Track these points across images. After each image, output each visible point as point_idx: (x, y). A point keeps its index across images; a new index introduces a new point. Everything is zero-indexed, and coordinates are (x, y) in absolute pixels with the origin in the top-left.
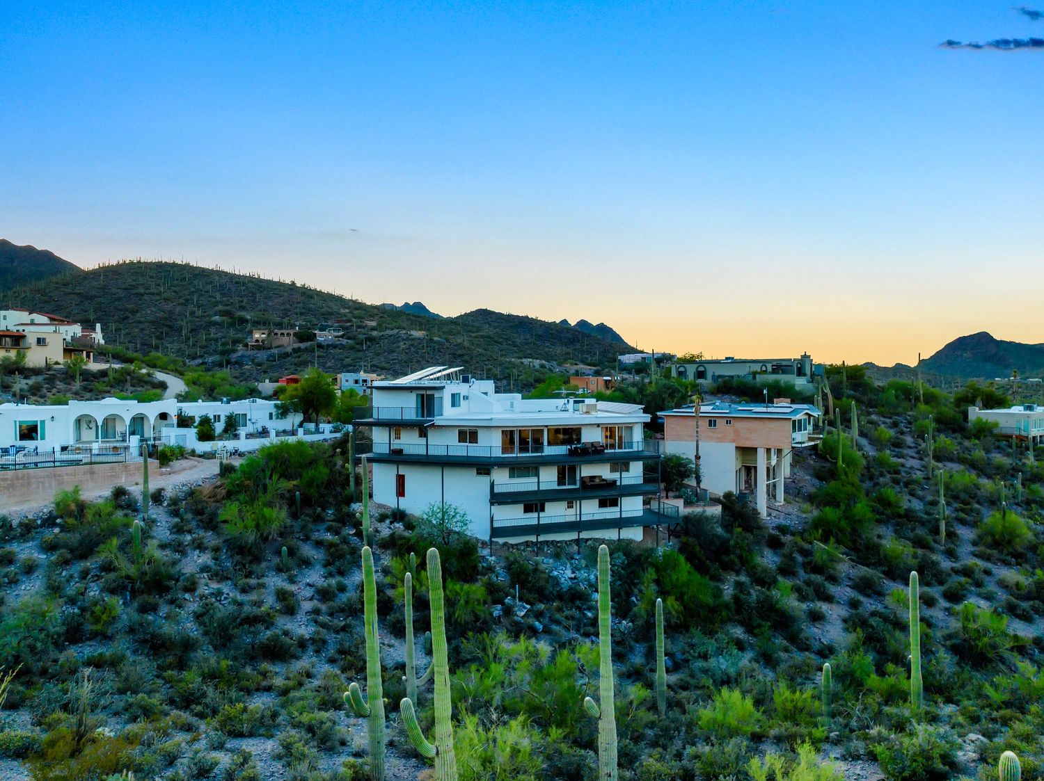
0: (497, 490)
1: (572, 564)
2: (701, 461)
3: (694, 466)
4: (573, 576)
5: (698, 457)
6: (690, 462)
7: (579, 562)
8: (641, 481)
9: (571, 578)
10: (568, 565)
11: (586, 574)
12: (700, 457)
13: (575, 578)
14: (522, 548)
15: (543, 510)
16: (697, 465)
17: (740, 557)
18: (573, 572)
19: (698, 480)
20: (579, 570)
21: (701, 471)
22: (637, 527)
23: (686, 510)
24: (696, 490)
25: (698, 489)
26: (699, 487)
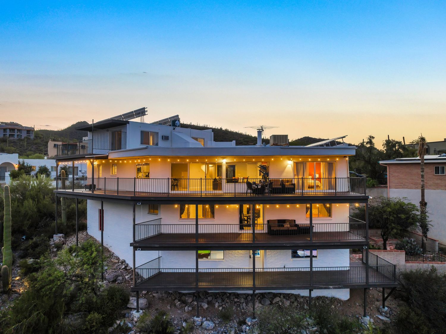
2: (428, 209)
3: (418, 213)
5: (423, 204)
6: (414, 207)
8: (346, 228)
12: (426, 204)
16: (423, 212)
19: (425, 228)
21: (429, 219)
22: (331, 287)
23: (408, 265)
24: (423, 240)
25: (425, 239)
26: (426, 237)
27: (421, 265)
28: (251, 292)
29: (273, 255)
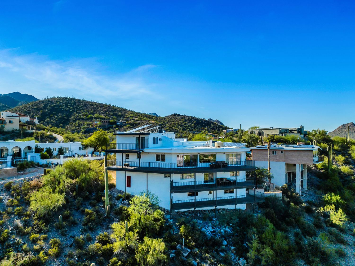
0: (174, 185)
1: (212, 223)
2: (272, 170)
3: (268, 173)
4: (213, 230)
6: (267, 170)
7: (216, 222)
8: (245, 180)
9: (212, 232)
10: (210, 224)
11: (219, 229)
13: (214, 232)
14: (187, 214)
15: (197, 194)
16: (270, 172)
17: (295, 218)
18: (213, 228)
19: (270, 179)
20: (215, 226)
22: (243, 203)
24: (269, 184)
25: (270, 184)
26: (270, 183)
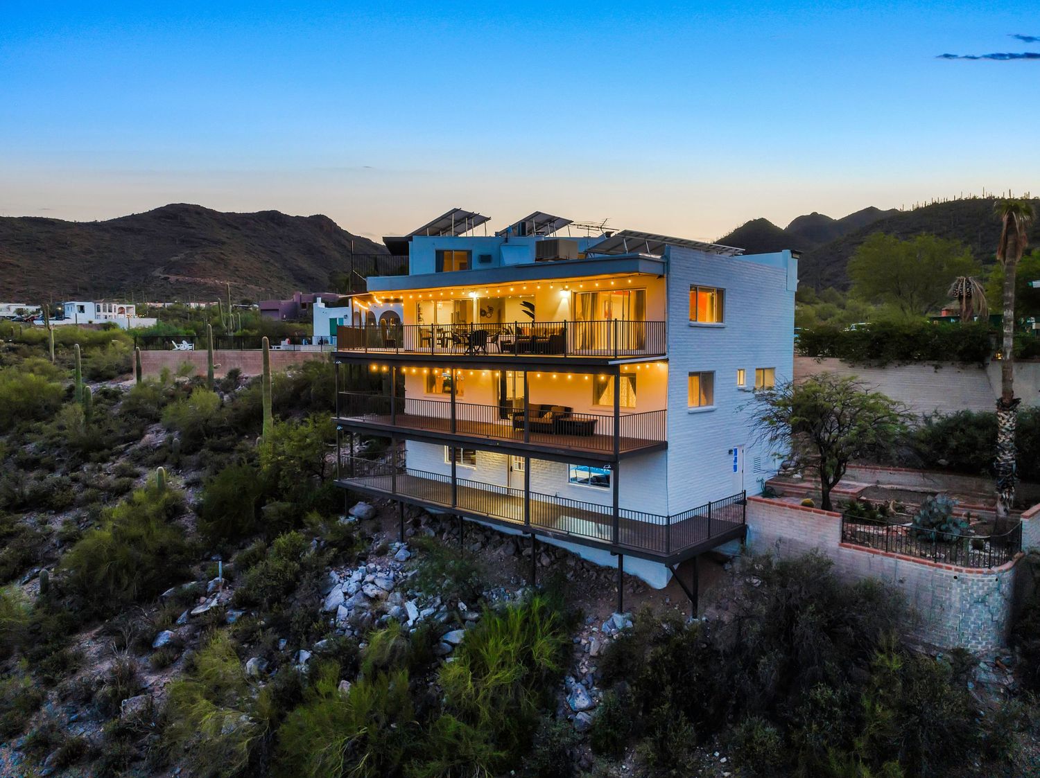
23: (845, 551)
27: (878, 558)
28: (520, 533)
29: (540, 471)
